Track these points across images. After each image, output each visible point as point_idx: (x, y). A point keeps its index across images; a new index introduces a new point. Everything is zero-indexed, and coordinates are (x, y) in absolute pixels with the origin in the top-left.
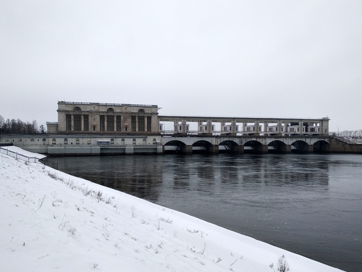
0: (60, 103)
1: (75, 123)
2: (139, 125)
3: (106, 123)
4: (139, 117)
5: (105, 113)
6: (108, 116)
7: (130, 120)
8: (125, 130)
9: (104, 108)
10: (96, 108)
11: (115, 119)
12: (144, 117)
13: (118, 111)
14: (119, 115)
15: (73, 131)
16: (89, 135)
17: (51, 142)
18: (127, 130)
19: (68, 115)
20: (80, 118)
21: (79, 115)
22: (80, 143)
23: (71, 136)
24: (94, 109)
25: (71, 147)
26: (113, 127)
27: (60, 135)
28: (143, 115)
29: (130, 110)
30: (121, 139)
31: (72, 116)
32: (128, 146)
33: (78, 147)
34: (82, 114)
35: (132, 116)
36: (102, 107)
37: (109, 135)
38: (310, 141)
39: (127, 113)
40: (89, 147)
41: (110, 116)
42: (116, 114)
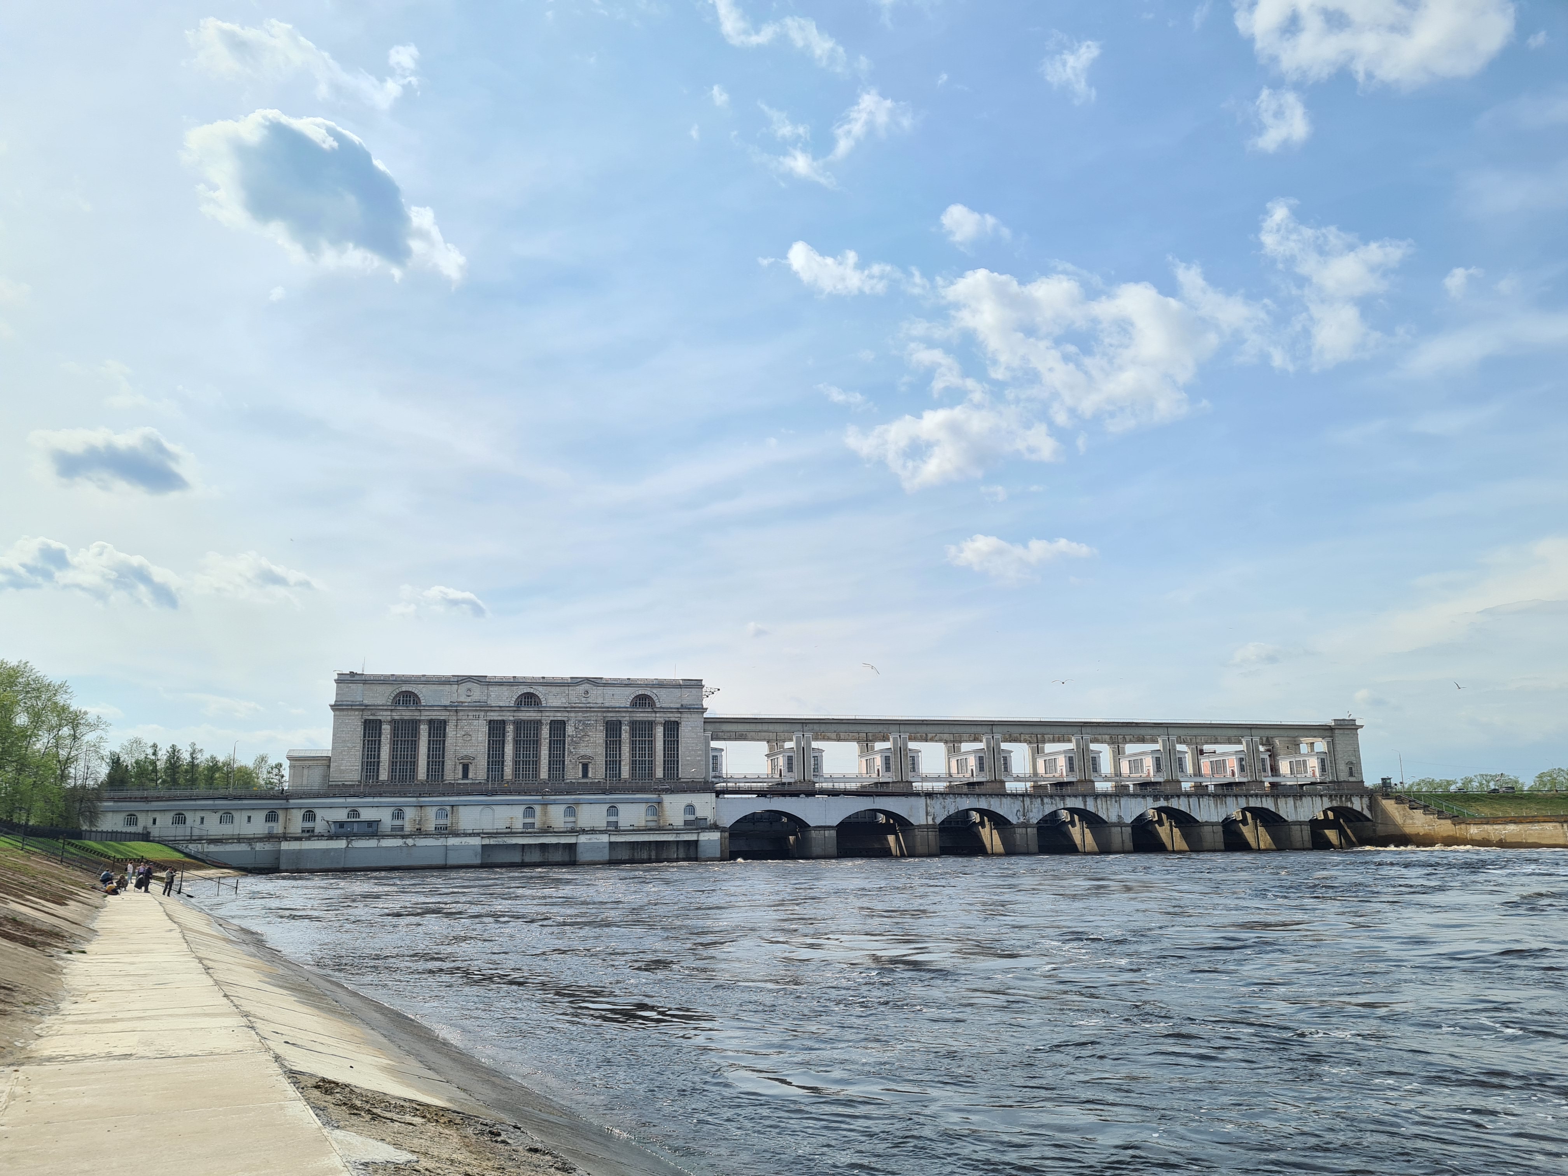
0: (346, 680)
1: (393, 750)
2: (633, 755)
3: (509, 749)
4: (633, 724)
5: (509, 714)
6: (518, 724)
7: (598, 736)
8: (581, 776)
9: (505, 691)
10: (478, 693)
11: (545, 732)
12: (651, 724)
13: (554, 704)
14: (559, 716)
15: (383, 782)
16: (444, 795)
17: (297, 824)
18: (590, 775)
19: (370, 720)
20: (416, 733)
21: (412, 721)
22: (408, 828)
23: (376, 800)
24: (469, 699)
25: (372, 843)
26: (537, 763)
27: (334, 796)
28: (650, 717)
29: (600, 701)
30: (563, 807)
31: (383, 727)
32: (588, 836)
33: (399, 842)
34: (422, 718)
35: (607, 723)
36: (496, 688)
37: (519, 794)
38: (1295, 807)
39: (588, 709)
40: (441, 842)
41: (524, 721)
42: (547, 714)
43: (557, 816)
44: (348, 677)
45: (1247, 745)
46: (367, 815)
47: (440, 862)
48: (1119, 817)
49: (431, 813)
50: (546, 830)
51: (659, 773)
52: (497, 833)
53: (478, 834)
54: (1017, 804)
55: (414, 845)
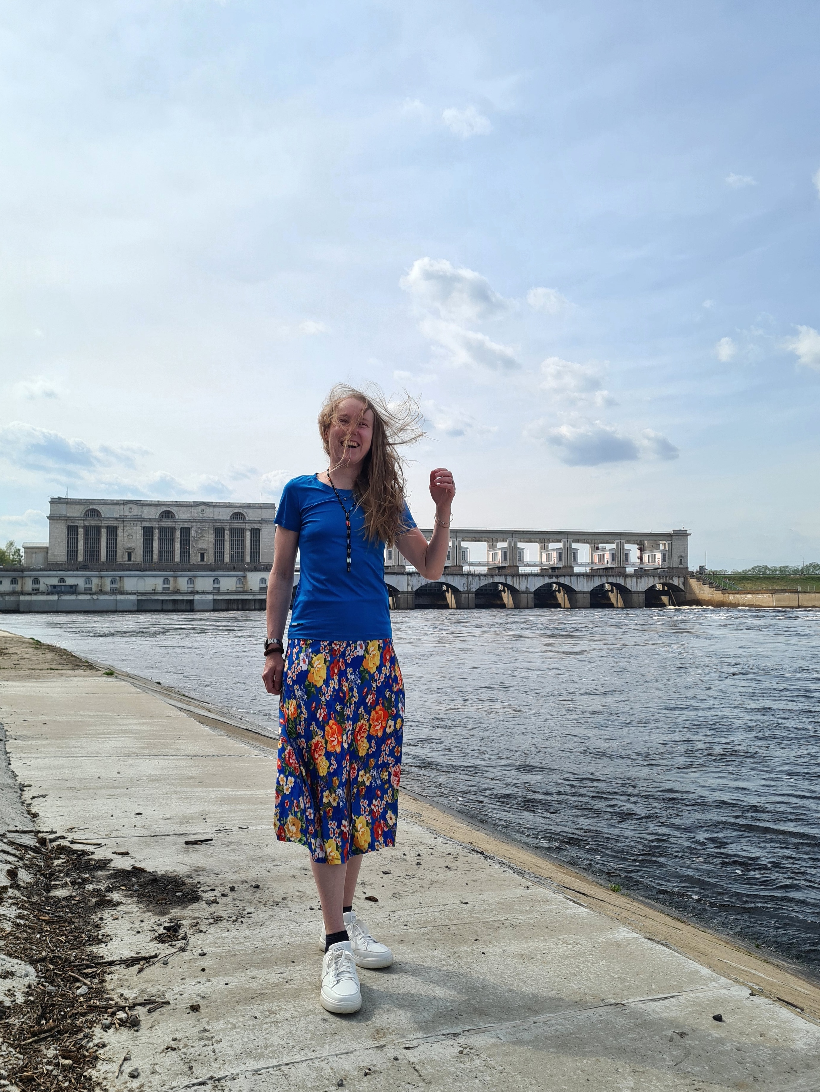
0: (55, 502)
1: (86, 543)
2: (232, 548)
3: (156, 544)
4: (231, 530)
5: (155, 523)
6: (161, 529)
7: (210, 537)
8: (200, 561)
9: (153, 510)
10: (136, 511)
11: (178, 534)
12: (243, 530)
13: (183, 518)
14: (186, 525)
15: (80, 562)
16: (115, 571)
17: (29, 585)
18: (205, 560)
19: (71, 526)
20: (99, 534)
21: (97, 526)
22: (94, 589)
23: (75, 573)
24: (131, 514)
25: (73, 597)
26: (173, 552)
27: (50, 570)
28: (242, 526)
29: (211, 516)
30: (186, 579)
31: (79, 530)
32: (200, 596)
33: (88, 597)
34: (103, 525)
35: (216, 529)
36: (147, 508)
37: (160, 571)
38: (637, 583)
39: (203, 521)
40: (112, 598)
41: (165, 527)
42: (179, 523)
43: (183, 583)
44: (57, 500)
45: (617, 545)
46: (70, 581)
47: (114, 609)
48: (527, 588)
49: (108, 581)
50: (177, 592)
51: (248, 559)
52: (146, 593)
53: (135, 594)
54: (464, 580)
55: (98, 599)
